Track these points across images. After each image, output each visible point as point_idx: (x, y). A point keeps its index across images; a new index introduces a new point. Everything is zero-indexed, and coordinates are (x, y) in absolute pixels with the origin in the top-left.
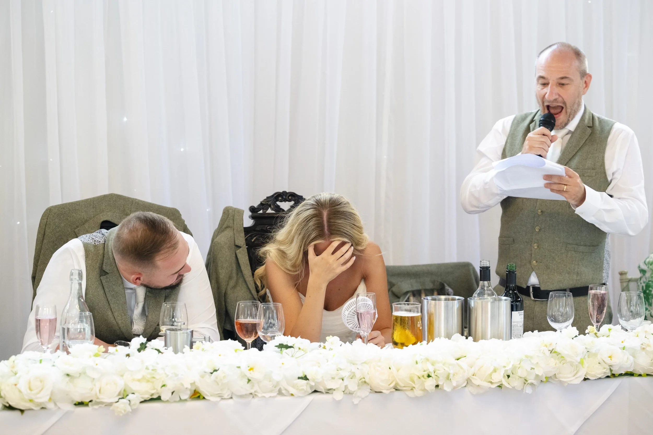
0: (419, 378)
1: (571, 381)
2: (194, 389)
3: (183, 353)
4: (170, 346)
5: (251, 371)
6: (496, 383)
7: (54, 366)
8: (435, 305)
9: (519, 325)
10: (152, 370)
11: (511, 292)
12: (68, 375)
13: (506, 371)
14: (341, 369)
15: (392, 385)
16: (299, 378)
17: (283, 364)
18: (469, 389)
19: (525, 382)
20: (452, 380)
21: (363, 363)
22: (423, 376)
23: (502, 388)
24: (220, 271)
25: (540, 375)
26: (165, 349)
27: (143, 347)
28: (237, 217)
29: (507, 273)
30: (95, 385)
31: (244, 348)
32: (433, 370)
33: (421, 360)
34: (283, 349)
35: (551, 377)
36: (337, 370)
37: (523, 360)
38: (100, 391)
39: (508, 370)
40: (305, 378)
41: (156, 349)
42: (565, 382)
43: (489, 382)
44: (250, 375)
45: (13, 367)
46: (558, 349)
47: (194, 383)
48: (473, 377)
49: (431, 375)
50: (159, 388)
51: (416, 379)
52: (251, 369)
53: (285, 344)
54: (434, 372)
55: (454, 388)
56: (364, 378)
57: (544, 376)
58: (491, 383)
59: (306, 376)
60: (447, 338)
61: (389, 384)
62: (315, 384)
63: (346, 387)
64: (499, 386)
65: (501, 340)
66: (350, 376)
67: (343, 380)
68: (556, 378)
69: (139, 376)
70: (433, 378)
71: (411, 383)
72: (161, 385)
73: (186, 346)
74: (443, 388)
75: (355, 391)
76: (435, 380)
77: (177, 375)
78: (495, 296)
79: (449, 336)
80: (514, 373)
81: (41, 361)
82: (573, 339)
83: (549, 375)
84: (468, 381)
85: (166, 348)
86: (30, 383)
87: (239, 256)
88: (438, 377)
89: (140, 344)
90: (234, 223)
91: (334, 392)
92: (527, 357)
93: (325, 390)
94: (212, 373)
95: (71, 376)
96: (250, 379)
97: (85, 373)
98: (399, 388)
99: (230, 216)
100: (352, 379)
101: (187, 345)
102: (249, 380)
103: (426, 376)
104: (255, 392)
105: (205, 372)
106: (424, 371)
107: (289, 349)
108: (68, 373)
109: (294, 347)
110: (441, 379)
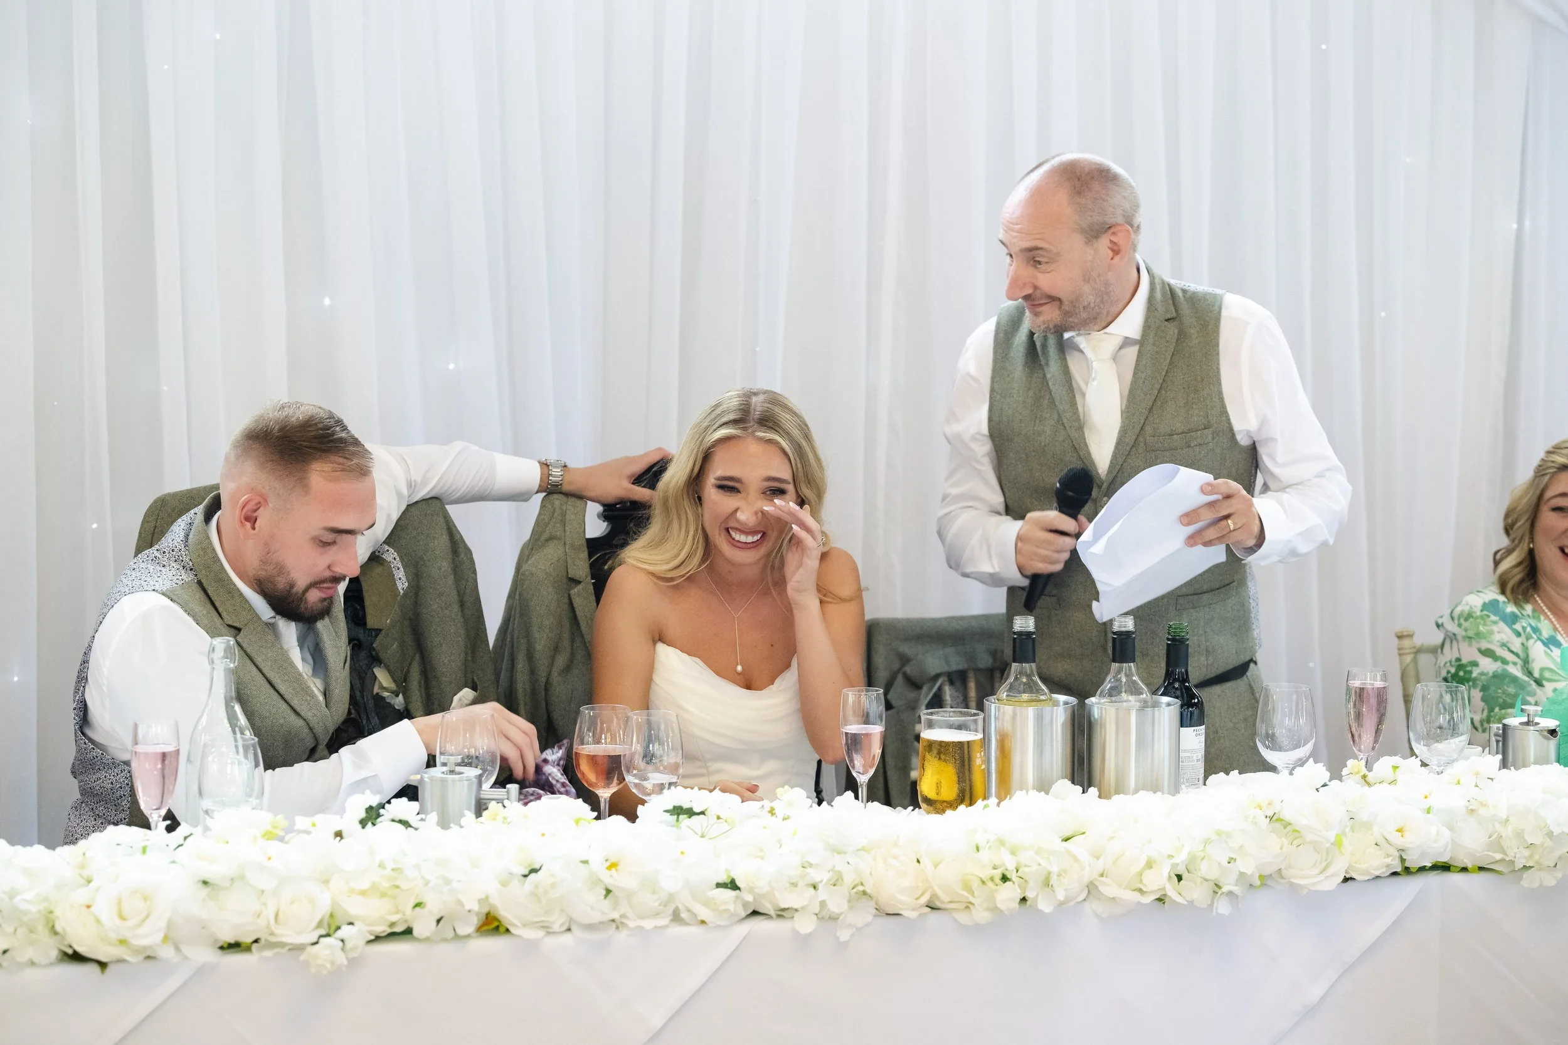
0: (983, 882)
1: (1314, 884)
2: (485, 910)
3: (462, 827)
4: (432, 811)
5: (613, 870)
6: (1152, 892)
7: (173, 862)
8: (1014, 716)
9: (1195, 758)
10: (393, 870)
11: (1177, 685)
12: (205, 883)
13: (1174, 866)
14: (811, 865)
15: (924, 900)
16: (719, 885)
17: (682, 853)
18: (1094, 906)
19: (1217, 889)
20: (1056, 888)
21: (860, 850)
22: (992, 879)
23: (1164, 903)
24: (537, 635)
25: (1249, 873)
26: (422, 820)
27: (374, 815)
28: (573, 517)
29: (1169, 642)
30: (265, 904)
31: (595, 814)
32: (1015, 865)
33: (988, 843)
34: (681, 817)
35: (1271, 875)
36: (803, 867)
37: (1210, 842)
38: (276, 916)
39: (1178, 864)
40: (733, 885)
41: (400, 822)
42: (1302, 887)
43: (1134, 890)
44: (610, 878)
45: (82, 866)
46: (1287, 815)
47: (487, 897)
48: (1101, 878)
49: (1009, 877)
50: (408, 910)
51: (976, 884)
52: (613, 866)
53: (685, 806)
54: (1017, 871)
55: (1061, 904)
56: (862, 884)
57: (1257, 875)
58: (1140, 891)
59: (733, 882)
60: (1043, 792)
61: (917, 896)
62: (754, 898)
63: (823, 904)
64: (1159, 900)
65: (1159, 793)
66: (829, 880)
67: (815, 887)
68: (1282, 878)
69: (365, 884)
70: (1014, 883)
71: (966, 894)
72: (412, 904)
73: (467, 812)
74: (1037, 905)
75: (841, 914)
76: (1020, 886)
77: (447, 882)
78: (1144, 695)
79: (1044, 786)
80: (1191, 868)
81: (144, 850)
82: (1317, 790)
83: (1267, 872)
84: (1091, 889)
85: (421, 816)
86: (120, 902)
87: (577, 602)
88: (1026, 881)
89: (366, 809)
90: (565, 531)
91: (796, 915)
92: (1219, 833)
93: (775, 910)
94: (525, 876)
95: (213, 885)
96: (610, 888)
97: (242, 877)
98: (939, 904)
99: (556, 515)
100: (835, 887)
101: (469, 809)
102: (608, 891)
103: (998, 879)
104: (621, 916)
105: (511, 874)
106: (995, 867)
107: (695, 818)
108: (206, 877)
109: (706, 813)
110: (1031, 884)
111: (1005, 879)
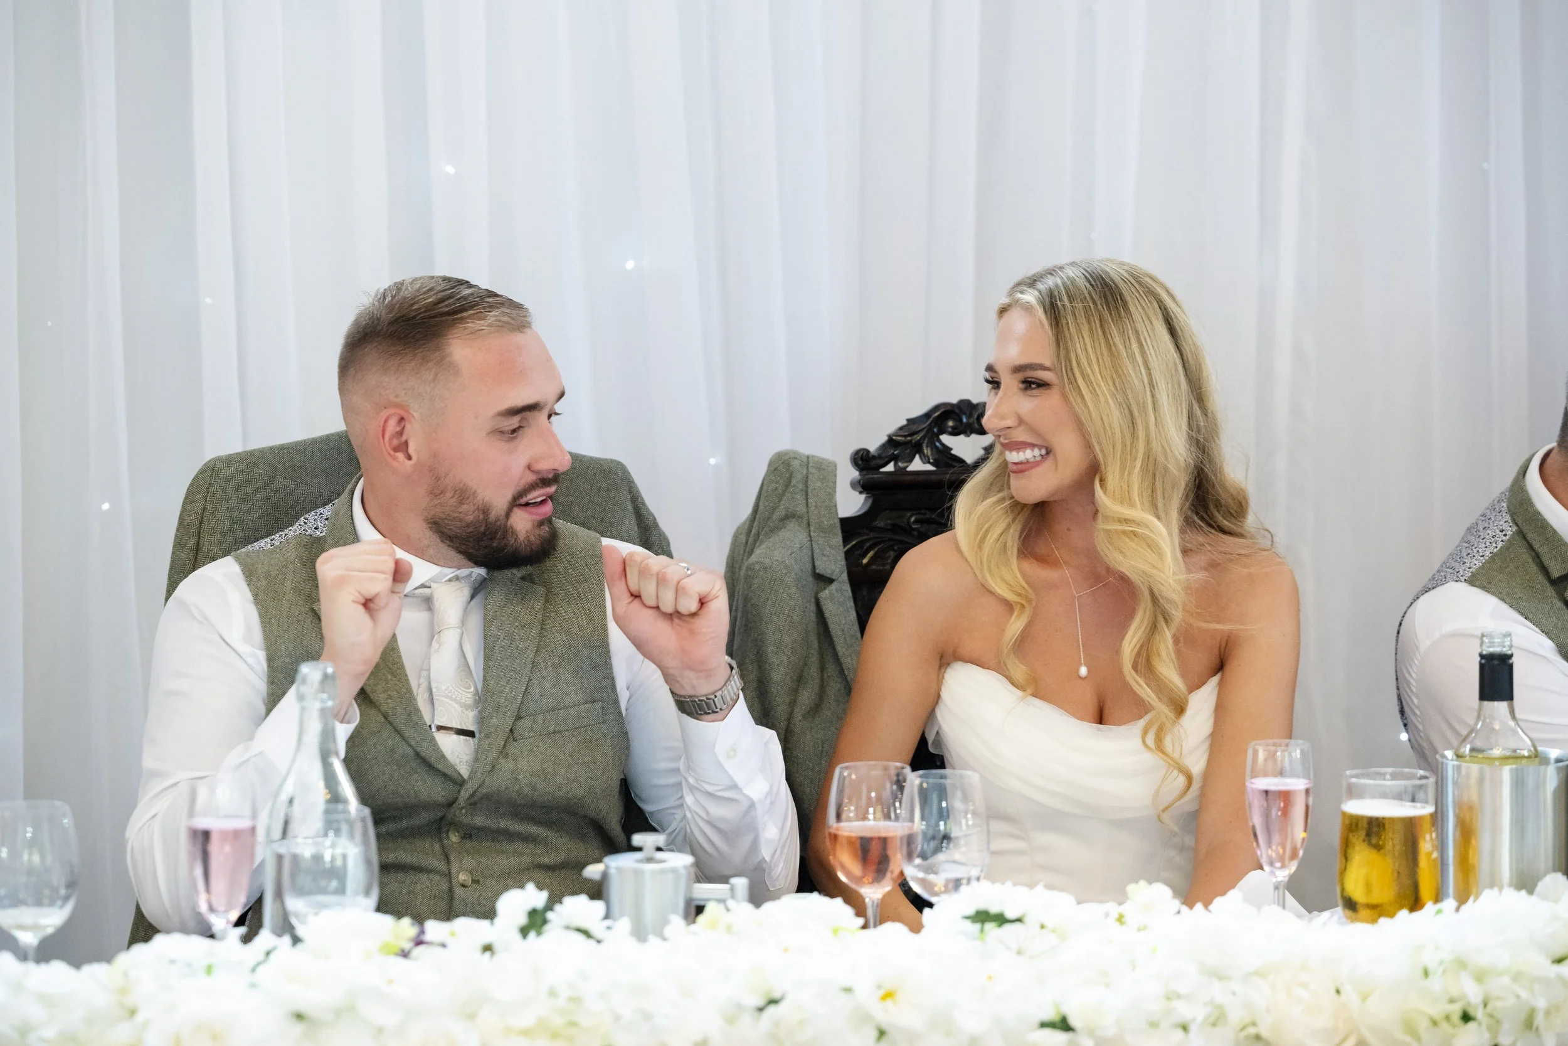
0: (1435, 1023)
3: (664, 939)
5: (889, 1001)
7: (253, 986)
8: (1481, 780)
10: (568, 999)
12: (300, 1016)
14: (1179, 996)
16: (1043, 1025)
17: (990, 978)
20: (1543, 1031)
21: (1251, 974)
22: (1448, 1018)
26: (609, 928)
27: (536, 921)
28: (818, 485)
31: (861, 921)
32: (1480, 996)
33: (1440, 964)
34: (988, 925)
36: (1168, 999)
40: (1064, 1025)
41: (579, 930)
44: (884, 1014)
45: (124, 989)
49: (1472, 1014)
51: (1423, 1025)
52: (888, 995)
53: (994, 909)
54: (1485, 1006)
59: (1064, 1019)
60: (1524, 891)
61: (1336, 1042)
66: (1206, 1018)
67: (1185, 1030)
69: (527, 1020)
70: (1480, 1024)
71: (1409, 1039)
73: (672, 918)
76: (1489, 1028)
77: (648, 1017)
79: (1526, 882)
85: (608, 922)
87: (830, 613)
88: (1498, 1021)
89: (528, 911)
90: (808, 505)
94: (761, 1010)
95: (309, 1019)
96: (884, 1027)
97: (353, 1010)
99: (792, 481)
100: (1215, 1028)
102: (882, 1033)
103: (1456, 1018)
105: (739, 1006)
106: (1452, 1001)
107: (1007, 927)
108: (300, 1007)
109: (1026, 920)
110: (1506, 1025)
111: (1466, 1017)
